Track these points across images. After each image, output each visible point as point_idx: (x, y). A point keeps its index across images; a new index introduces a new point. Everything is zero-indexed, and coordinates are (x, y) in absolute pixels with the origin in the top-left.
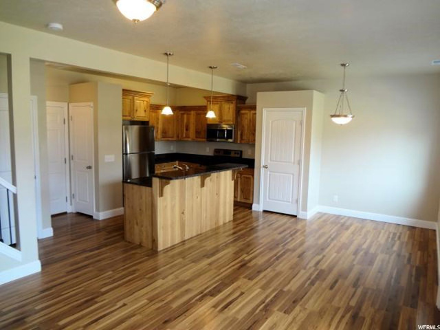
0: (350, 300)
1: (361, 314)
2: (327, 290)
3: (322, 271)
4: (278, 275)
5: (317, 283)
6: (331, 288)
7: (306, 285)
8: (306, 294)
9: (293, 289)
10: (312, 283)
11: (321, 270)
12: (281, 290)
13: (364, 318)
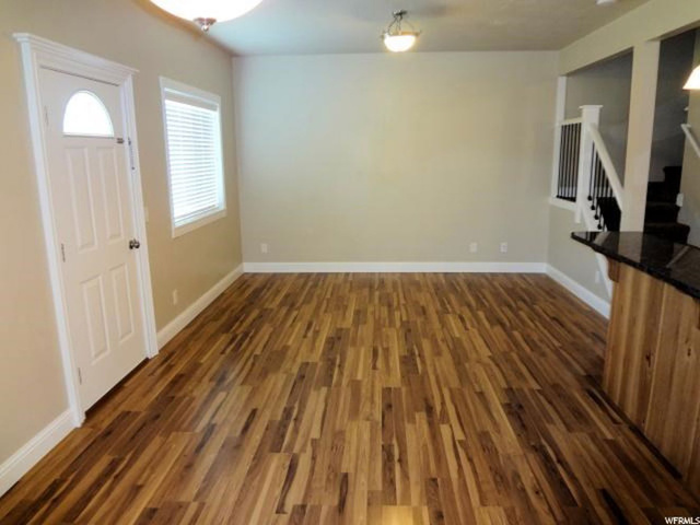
0: (224, 400)
1: (213, 384)
2: (260, 408)
3: (276, 448)
4: (355, 412)
5: (279, 416)
6: (254, 412)
7: (296, 405)
8: (291, 393)
9: (313, 394)
10: (288, 412)
11: (279, 451)
12: (329, 386)
13: (211, 380)
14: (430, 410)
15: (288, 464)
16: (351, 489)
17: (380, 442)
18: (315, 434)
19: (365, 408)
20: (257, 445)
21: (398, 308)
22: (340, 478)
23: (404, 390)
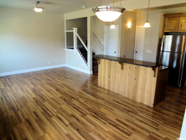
2: (35, 111)
3: (50, 116)
7: (44, 107)
11: (52, 117)
12: (46, 101)
14: (74, 98)
15: (57, 118)
16: (76, 116)
17: (72, 107)
18: (56, 111)
19: (60, 102)
20: (45, 118)
21: (42, 80)
22: (71, 115)
23: (64, 96)
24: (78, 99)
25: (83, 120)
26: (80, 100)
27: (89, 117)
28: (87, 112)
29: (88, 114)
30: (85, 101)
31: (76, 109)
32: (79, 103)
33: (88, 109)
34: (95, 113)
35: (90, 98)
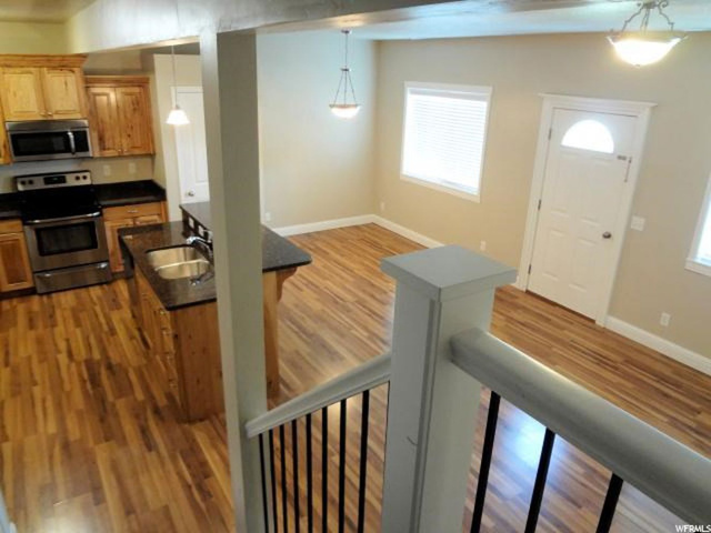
24: (369, 338)
25: (361, 294)
26: (366, 334)
27: (349, 297)
28: (351, 306)
29: (353, 304)
30: (353, 331)
31: (375, 313)
32: (370, 328)
33: (349, 311)
34: (337, 303)
35: (337, 337)
